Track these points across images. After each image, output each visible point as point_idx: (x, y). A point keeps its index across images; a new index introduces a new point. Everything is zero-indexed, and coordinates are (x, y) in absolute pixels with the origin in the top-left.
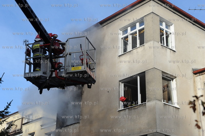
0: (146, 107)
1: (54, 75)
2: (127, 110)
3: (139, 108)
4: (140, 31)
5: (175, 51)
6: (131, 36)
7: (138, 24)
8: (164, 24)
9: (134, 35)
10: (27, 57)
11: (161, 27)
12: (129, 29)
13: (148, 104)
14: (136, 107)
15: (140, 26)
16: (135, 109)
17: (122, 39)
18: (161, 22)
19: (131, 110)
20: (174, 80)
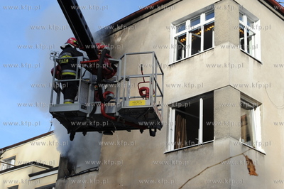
0: (213, 149)
1: (98, 111)
2: (180, 152)
3: (201, 150)
4: (206, 26)
5: (260, 63)
6: (191, 34)
7: (203, 16)
8: (245, 18)
9: (196, 34)
10: (56, 79)
11: (241, 22)
12: (188, 23)
13: (217, 143)
14: (196, 148)
15: (207, 19)
16: (195, 150)
17: (175, 38)
18: (241, 14)
19: (188, 152)
20: (258, 108)
